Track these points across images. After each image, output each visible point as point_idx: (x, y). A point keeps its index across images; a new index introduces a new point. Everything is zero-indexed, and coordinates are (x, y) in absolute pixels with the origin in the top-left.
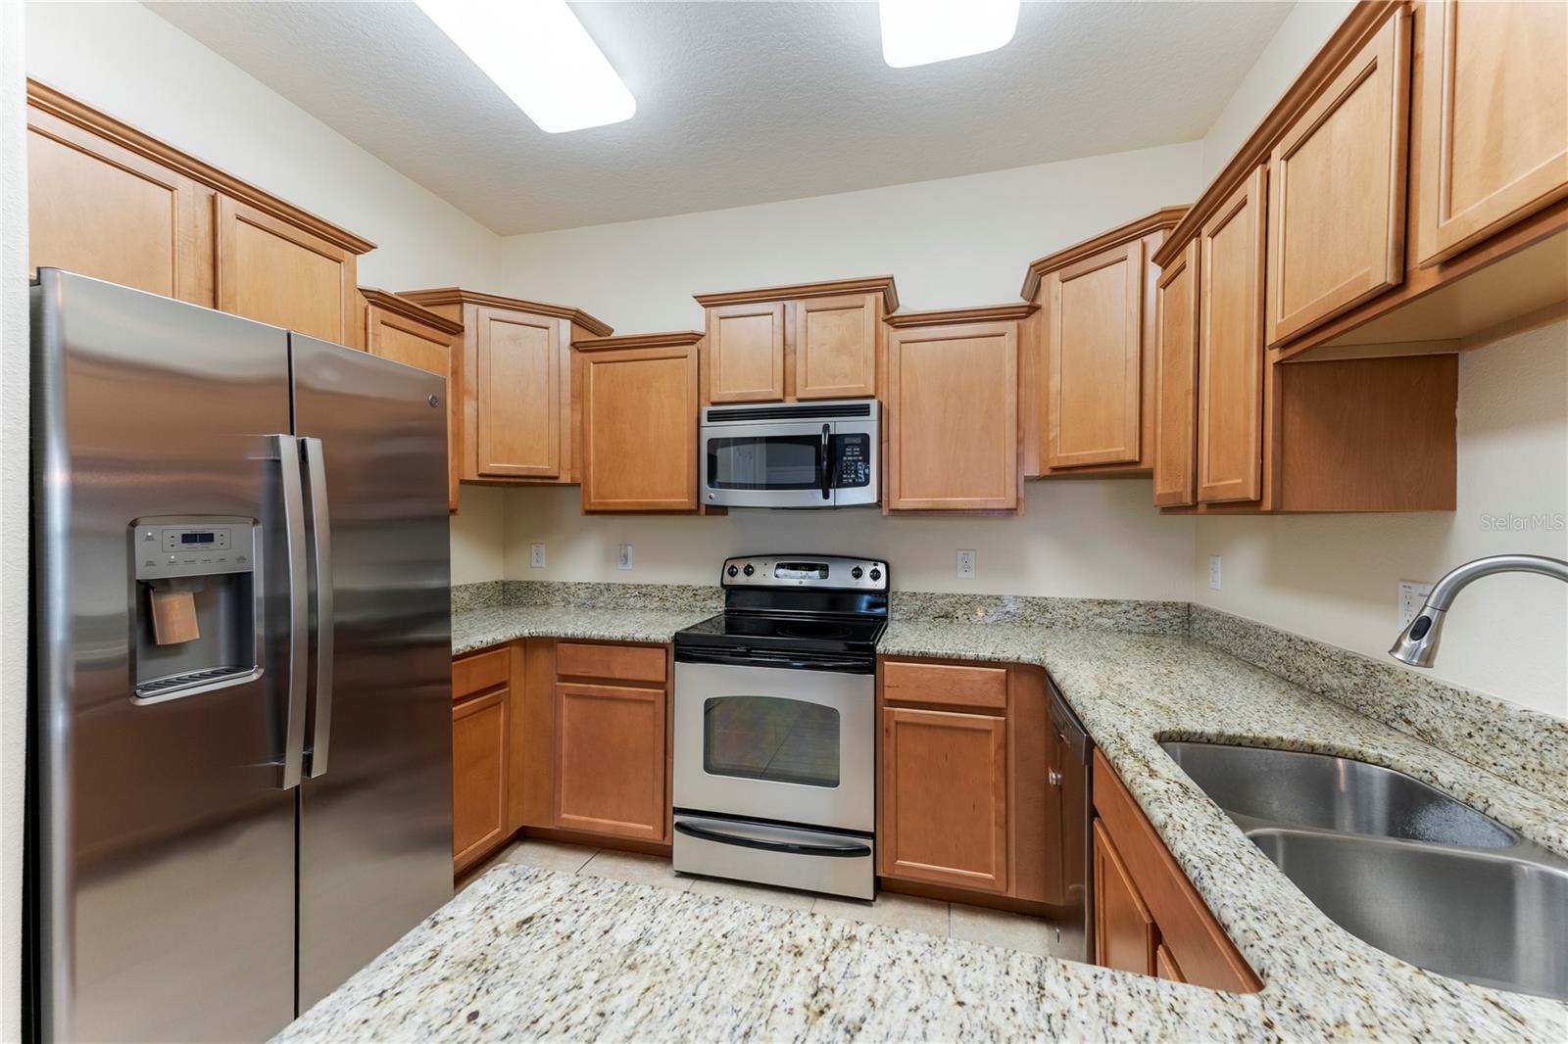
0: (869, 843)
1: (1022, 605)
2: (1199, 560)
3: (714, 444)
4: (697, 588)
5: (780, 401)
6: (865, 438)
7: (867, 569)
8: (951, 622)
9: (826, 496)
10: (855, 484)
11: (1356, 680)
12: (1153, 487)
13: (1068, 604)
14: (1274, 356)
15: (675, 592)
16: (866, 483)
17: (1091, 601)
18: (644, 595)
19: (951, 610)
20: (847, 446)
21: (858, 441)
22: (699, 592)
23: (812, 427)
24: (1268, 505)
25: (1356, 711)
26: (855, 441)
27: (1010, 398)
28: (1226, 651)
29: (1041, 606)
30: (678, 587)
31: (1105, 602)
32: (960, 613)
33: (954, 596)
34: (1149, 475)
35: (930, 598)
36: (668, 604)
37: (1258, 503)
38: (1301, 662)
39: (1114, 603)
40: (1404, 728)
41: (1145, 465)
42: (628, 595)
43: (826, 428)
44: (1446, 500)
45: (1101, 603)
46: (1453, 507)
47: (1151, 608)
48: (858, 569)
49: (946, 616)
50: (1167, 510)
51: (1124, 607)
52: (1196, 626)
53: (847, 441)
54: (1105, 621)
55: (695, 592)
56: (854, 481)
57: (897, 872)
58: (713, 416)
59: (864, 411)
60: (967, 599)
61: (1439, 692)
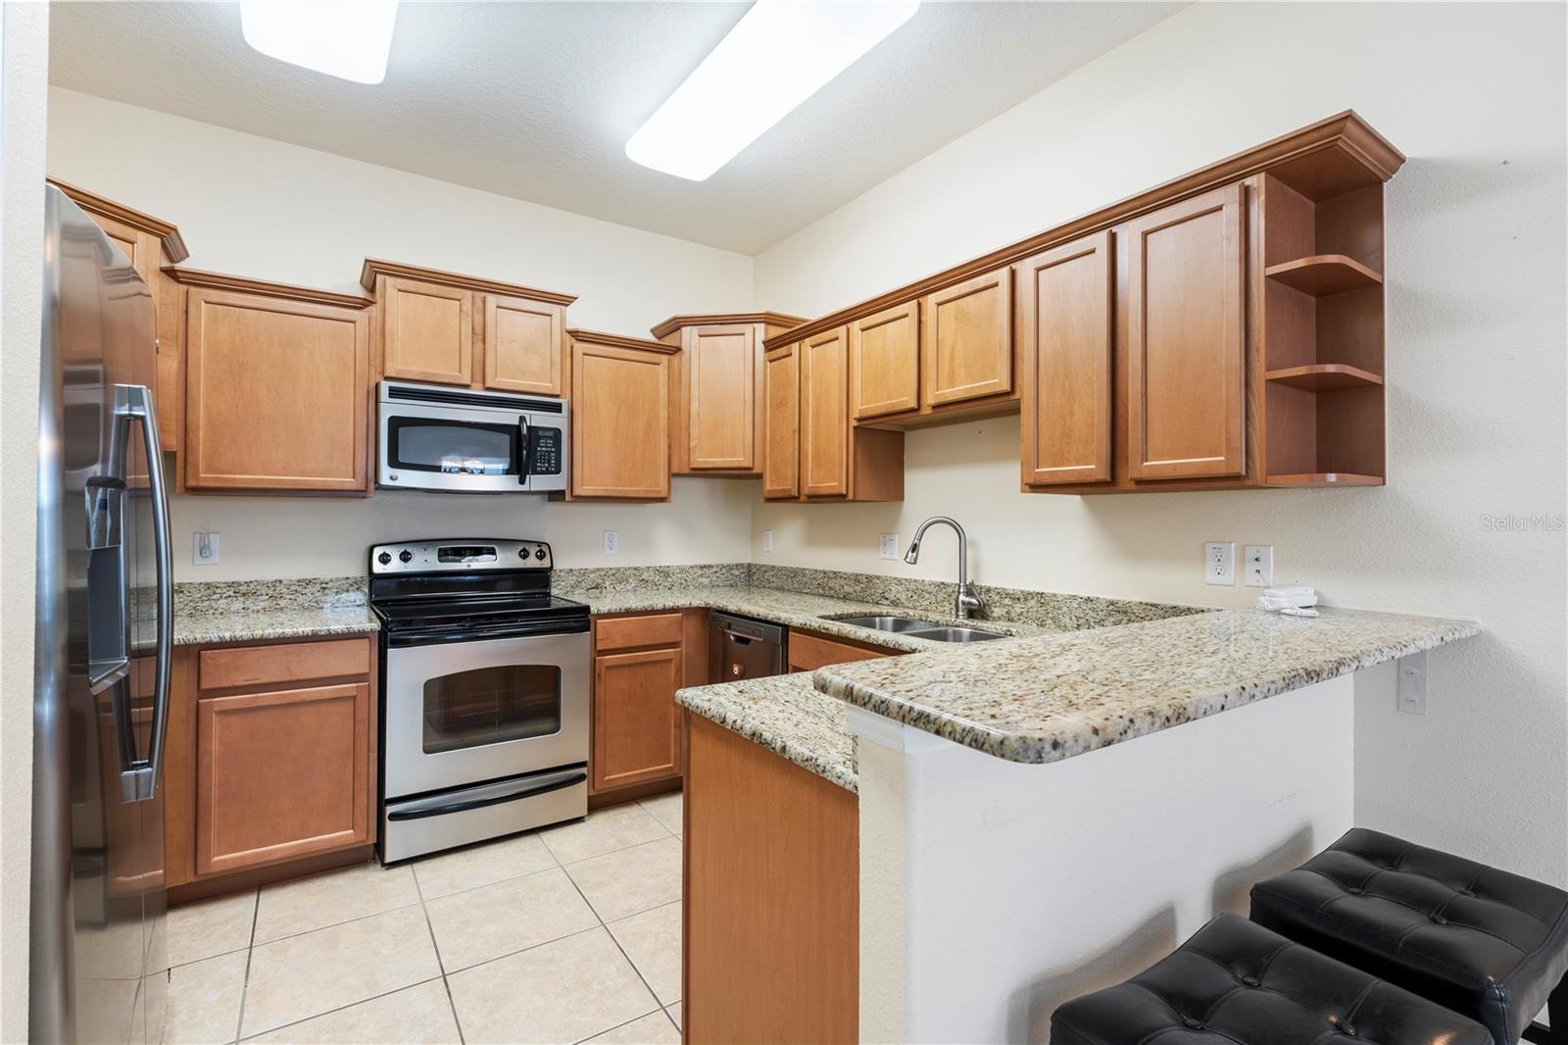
0: (584, 770)
1: (652, 573)
2: (756, 534)
3: (396, 423)
4: (327, 580)
5: (467, 386)
6: (557, 432)
7: (533, 550)
8: (601, 592)
9: (522, 482)
10: (547, 472)
11: (862, 585)
12: (762, 485)
13: (683, 570)
14: (854, 423)
15: (292, 588)
16: (558, 471)
17: (696, 566)
18: (244, 595)
19: (600, 581)
20: (541, 437)
21: (551, 434)
22: (329, 586)
23: (508, 417)
24: (850, 497)
25: (862, 601)
26: (547, 434)
27: (663, 414)
28: (781, 589)
29: (664, 572)
30: (298, 581)
31: (704, 567)
32: (608, 583)
33: (603, 569)
34: (760, 476)
35: (584, 572)
36: (283, 603)
37: (845, 496)
38: (832, 584)
39: (710, 567)
41: (756, 471)
42: (215, 597)
43: (522, 419)
44: (899, 496)
45: (702, 567)
46: (902, 499)
47: (730, 568)
48: (524, 550)
49: (596, 587)
50: (769, 500)
51: (715, 569)
52: (755, 578)
53: (540, 433)
54: (705, 581)
55: (324, 585)
56: (547, 469)
57: (605, 786)
58: (394, 393)
59: (557, 408)
60: (613, 571)
61: (899, 582)
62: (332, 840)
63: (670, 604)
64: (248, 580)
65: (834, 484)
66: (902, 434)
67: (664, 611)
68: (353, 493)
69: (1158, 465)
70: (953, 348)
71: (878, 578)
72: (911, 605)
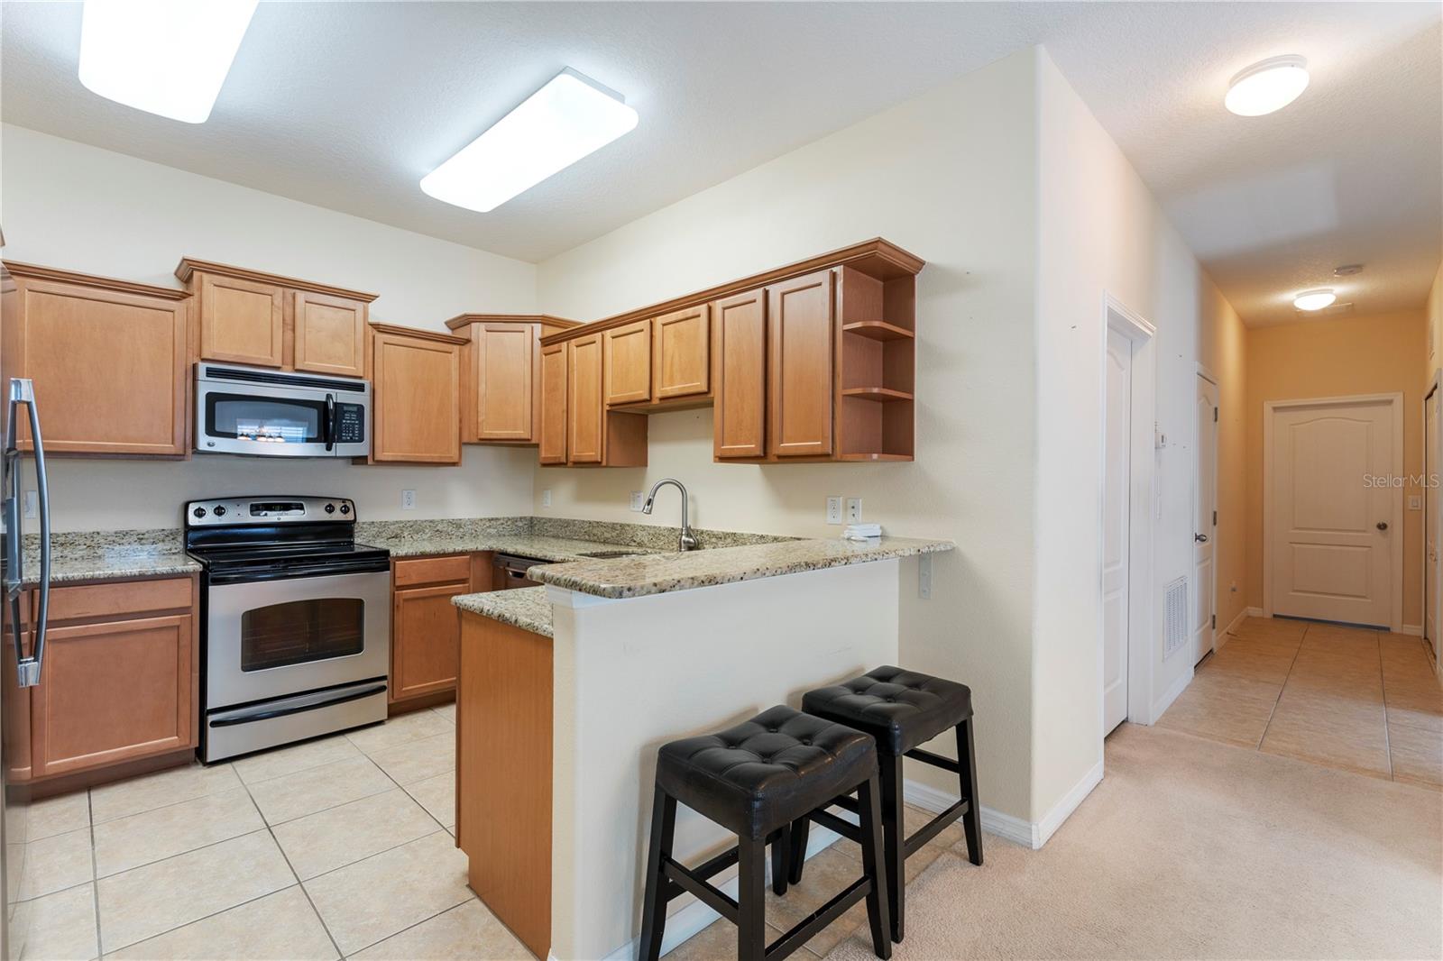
0: (384, 683)
1: (446, 525)
2: (538, 492)
3: (212, 399)
4: (143, 532)
5: (278, 368)
6: (360, 408)
7: (338, 506)
8: (400, 541)
9: (329, 448)
10: (352, 440)
11: (618, 532)
12: (538, 453)
13: (473, 522)
14: (607, 408)
15: (109, 539)
16: (361, 440)
17: (485, 519)
18: (62, 545)
19: (399, 532)
20: (346, 412)
21: (355, 409)
22: (146, 536)
23: (318, 394)
24: (604, 463)
25: (617, 544)
26: (351, 409)
27: (455, 394)
28: (556, 537)
29: (457, 524)
30: (116, 533)
31: (492, 519)
32: (406, 534)
33: (401, 522)
34: (537, 446)
35: (385, 524)
36: (100, 552)
37: (600, 463)
38: (595, 531)
39: (497, 519)
40: (634, 544)
41: (533, 442)
42: (33, 547)
43: (329, 396)
44: (644, 463)
45: (490, 520)
46: (646, 466)
47: (515, 520)
48: (330, 506)
49: (396, 537)
50: (545, 465)
51: (502, 521)
52: (536, 528)
53: (345, 408)
54: (493, 531)
55: (141, 536)
56: (351, 438)
57: (403, 695)
58: (210, 372)
59: (360, 388)
60: (411, 524)
61: (643, 528)
62: (157, 745)
63: (459, 548)
64: (66, 532)
65: (592, 454)
66: (647, 416)
67: (455, 554)
68: (171, 457)
69: (789, 446)
70: (672, 358)
71: (629, 525)
72: (651, 545)
